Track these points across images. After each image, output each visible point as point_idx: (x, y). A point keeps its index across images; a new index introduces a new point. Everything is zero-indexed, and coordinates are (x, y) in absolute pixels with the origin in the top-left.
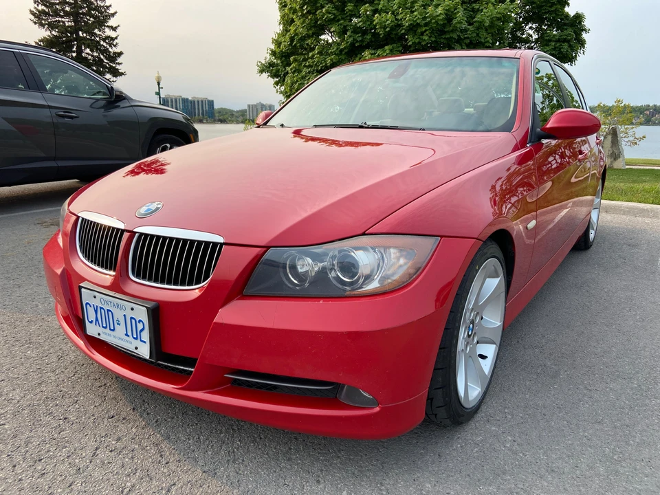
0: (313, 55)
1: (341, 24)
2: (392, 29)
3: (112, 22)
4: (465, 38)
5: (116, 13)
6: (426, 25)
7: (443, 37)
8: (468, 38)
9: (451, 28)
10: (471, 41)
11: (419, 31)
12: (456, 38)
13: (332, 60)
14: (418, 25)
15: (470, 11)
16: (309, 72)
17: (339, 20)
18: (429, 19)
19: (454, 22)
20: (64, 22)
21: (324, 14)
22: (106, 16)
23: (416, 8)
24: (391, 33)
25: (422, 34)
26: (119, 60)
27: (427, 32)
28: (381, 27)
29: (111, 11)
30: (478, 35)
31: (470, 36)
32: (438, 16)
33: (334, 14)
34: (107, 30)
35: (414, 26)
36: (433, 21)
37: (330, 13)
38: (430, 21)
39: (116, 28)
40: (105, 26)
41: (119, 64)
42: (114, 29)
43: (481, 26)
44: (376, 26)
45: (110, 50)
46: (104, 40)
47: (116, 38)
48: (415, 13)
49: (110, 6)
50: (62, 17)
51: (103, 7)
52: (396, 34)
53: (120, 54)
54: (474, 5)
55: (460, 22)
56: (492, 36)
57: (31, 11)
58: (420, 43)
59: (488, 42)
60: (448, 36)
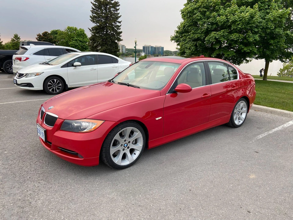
0: (191, 34)
1: (203, 21)
2: (225, 22)
3: (119, 20)
4: (260, 26)
5: (121, 16)
6: (240, 21)
7: (249, 26)
8: (261, 26)
9: (252, 22)
10: (263, 27)
11: (237, 23)
12: (255, 26)
13: (197, 36)
14: (236, 21)
15: (265, 13)
16: (189, 41)
17: (202, 19)
18: (241, 19)
19: (254, 19)
20: (102, 20)
21: (196, 17)
22: (117, 17)
23: (236, 13)
24: (224, 24)
25: (238, 25)
26: (121, 35)
27: (240, 24)
28: (220, 22)
29: (119, 15)
30: (267, 24)
31: (262, 25)
32: (246, 17)
33: (200, 17)
34: (117, 23)
35: (234, 21)
36: (243, 19)
37: (199, 16)
38: (242, 19)
39: (121, 22)
40: (116, 21)
41: (121, 36)
42: (120, 22)
43: (269, 20)
44: (217, 21)
45: (118, 31)
46: (116, 27)
47: (120, 26)
48: (236, 16)
49: (119, 13)
50: (101, 18)
51: (116, 14)
52: (227, 25)
53: (121, 32)
54: (267, 10)
55: (257, 19)
56: (275, 24)
57: (90, 16)
58: (237, 29)
59: (272, 27)
60: (251, 25)
